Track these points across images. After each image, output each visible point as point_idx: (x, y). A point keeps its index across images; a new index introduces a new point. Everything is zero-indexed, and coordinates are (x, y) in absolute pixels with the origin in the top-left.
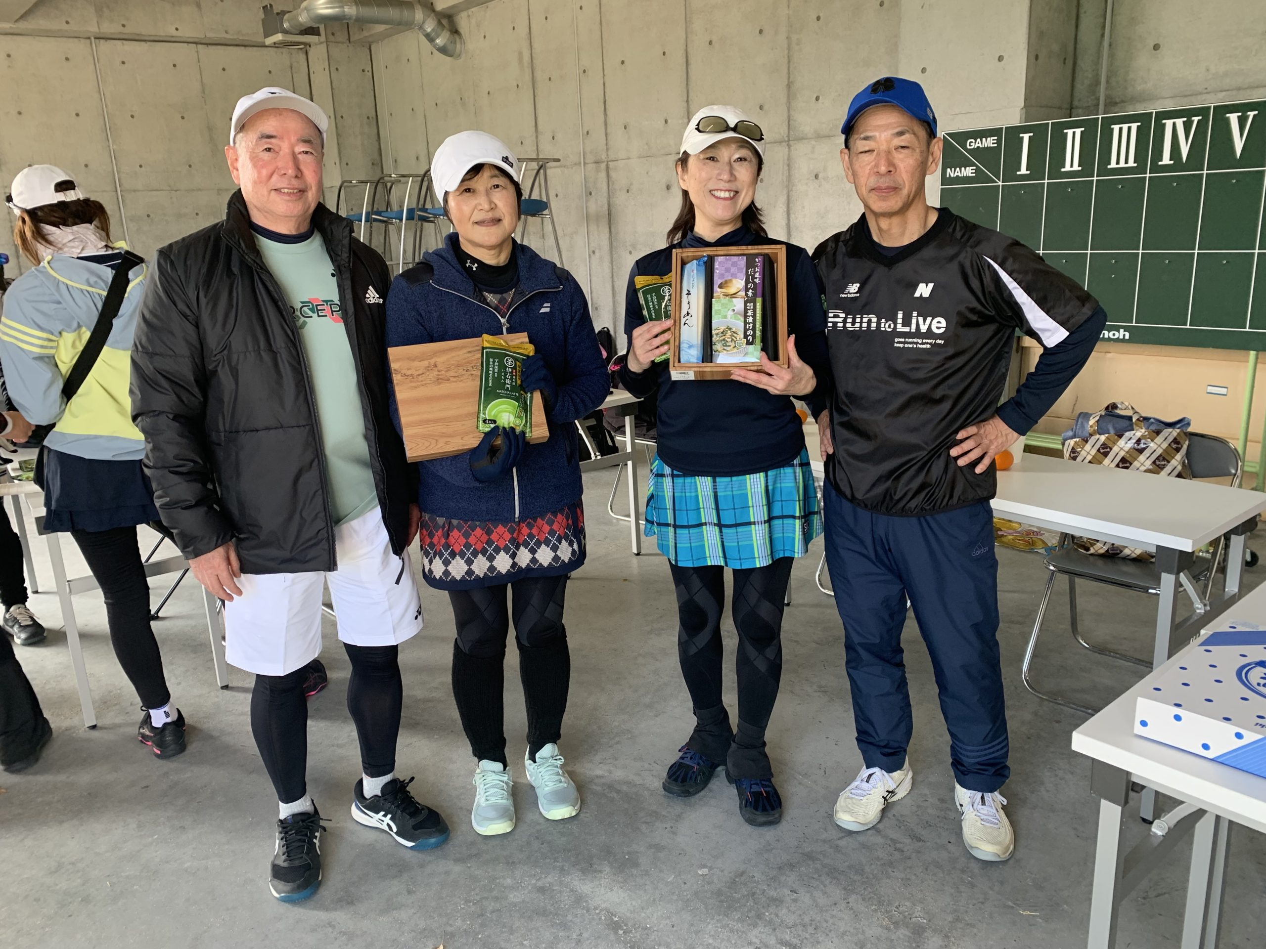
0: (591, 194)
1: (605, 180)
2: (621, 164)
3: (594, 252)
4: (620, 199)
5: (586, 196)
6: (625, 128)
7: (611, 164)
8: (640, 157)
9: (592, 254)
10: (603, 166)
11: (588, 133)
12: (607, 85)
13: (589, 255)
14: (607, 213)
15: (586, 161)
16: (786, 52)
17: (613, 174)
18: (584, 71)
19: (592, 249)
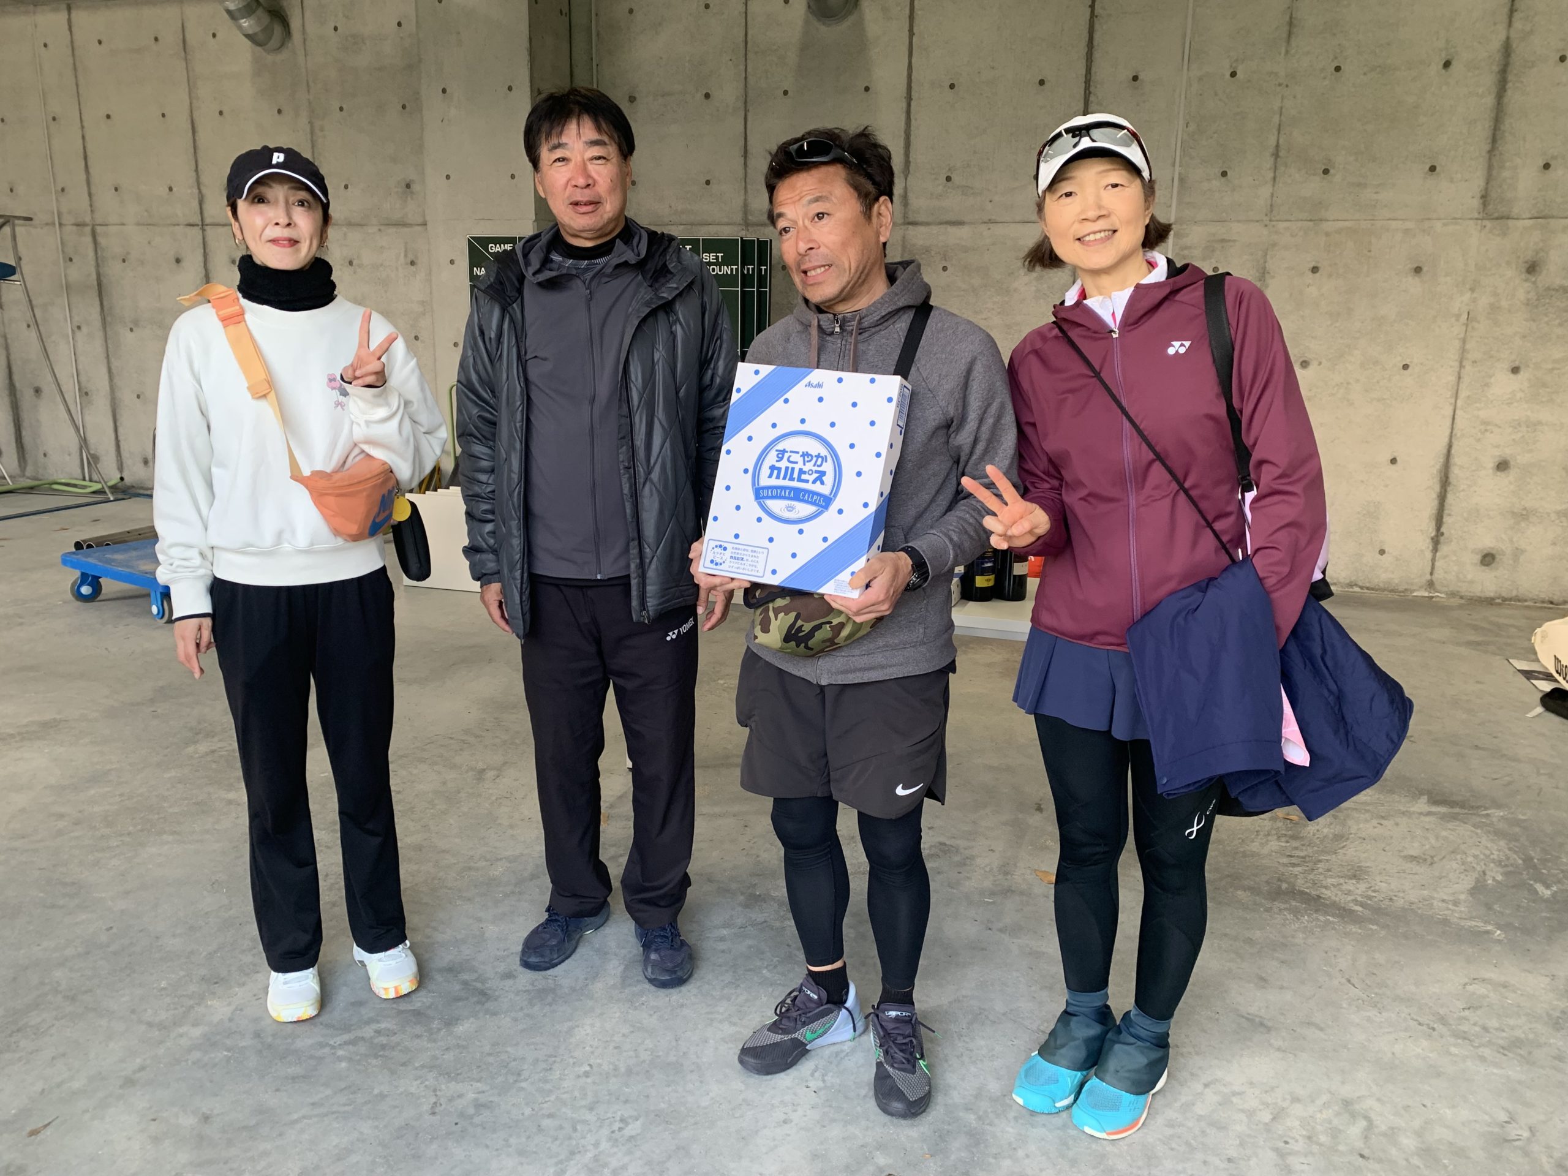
0: (71, 260)
1: (91, 246)
2: (113, 229)
3: (79, 328)
4: (113, 269)
5: (65, 262)
6: (116, 189)
7: (99, 229)
8: (138, 224)
9: (76, 329)
10: (88, 229)
11: (63, 190)
12: (87, 138)
13: (72, 330)
14: (95, 283)
15: (64, 222)
16: (309, 136)
17: (101, 240)
18: (54, 119)
19: (76, 324)
